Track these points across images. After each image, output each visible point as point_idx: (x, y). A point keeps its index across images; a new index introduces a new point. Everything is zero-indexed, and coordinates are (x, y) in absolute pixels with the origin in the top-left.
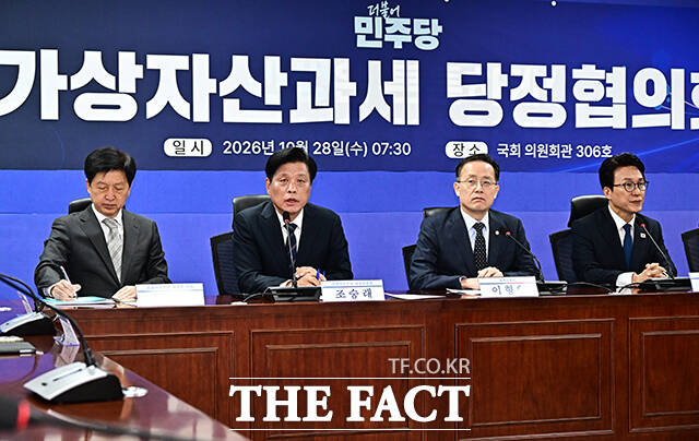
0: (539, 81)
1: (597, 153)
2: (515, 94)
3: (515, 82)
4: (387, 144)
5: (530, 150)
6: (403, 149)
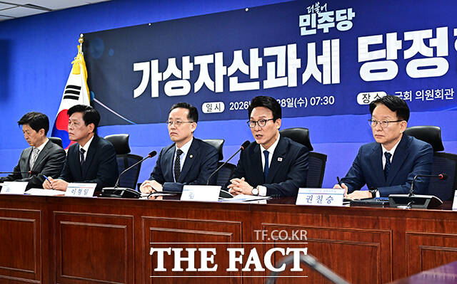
3: (408, 45)
4: (319, 98)
5: (420, 95)
6: (329, 100)
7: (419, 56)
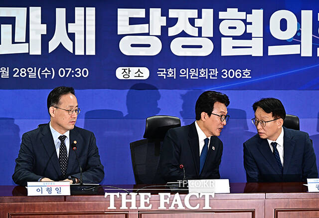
0: (192, 21)
1: (238, 75)
2: (172, 32)
3: (172, 22)
4: (70, 69)
5: (184, 73)
6: (82, 73)
7: (183, 34)
